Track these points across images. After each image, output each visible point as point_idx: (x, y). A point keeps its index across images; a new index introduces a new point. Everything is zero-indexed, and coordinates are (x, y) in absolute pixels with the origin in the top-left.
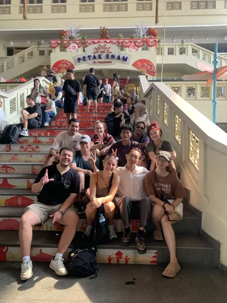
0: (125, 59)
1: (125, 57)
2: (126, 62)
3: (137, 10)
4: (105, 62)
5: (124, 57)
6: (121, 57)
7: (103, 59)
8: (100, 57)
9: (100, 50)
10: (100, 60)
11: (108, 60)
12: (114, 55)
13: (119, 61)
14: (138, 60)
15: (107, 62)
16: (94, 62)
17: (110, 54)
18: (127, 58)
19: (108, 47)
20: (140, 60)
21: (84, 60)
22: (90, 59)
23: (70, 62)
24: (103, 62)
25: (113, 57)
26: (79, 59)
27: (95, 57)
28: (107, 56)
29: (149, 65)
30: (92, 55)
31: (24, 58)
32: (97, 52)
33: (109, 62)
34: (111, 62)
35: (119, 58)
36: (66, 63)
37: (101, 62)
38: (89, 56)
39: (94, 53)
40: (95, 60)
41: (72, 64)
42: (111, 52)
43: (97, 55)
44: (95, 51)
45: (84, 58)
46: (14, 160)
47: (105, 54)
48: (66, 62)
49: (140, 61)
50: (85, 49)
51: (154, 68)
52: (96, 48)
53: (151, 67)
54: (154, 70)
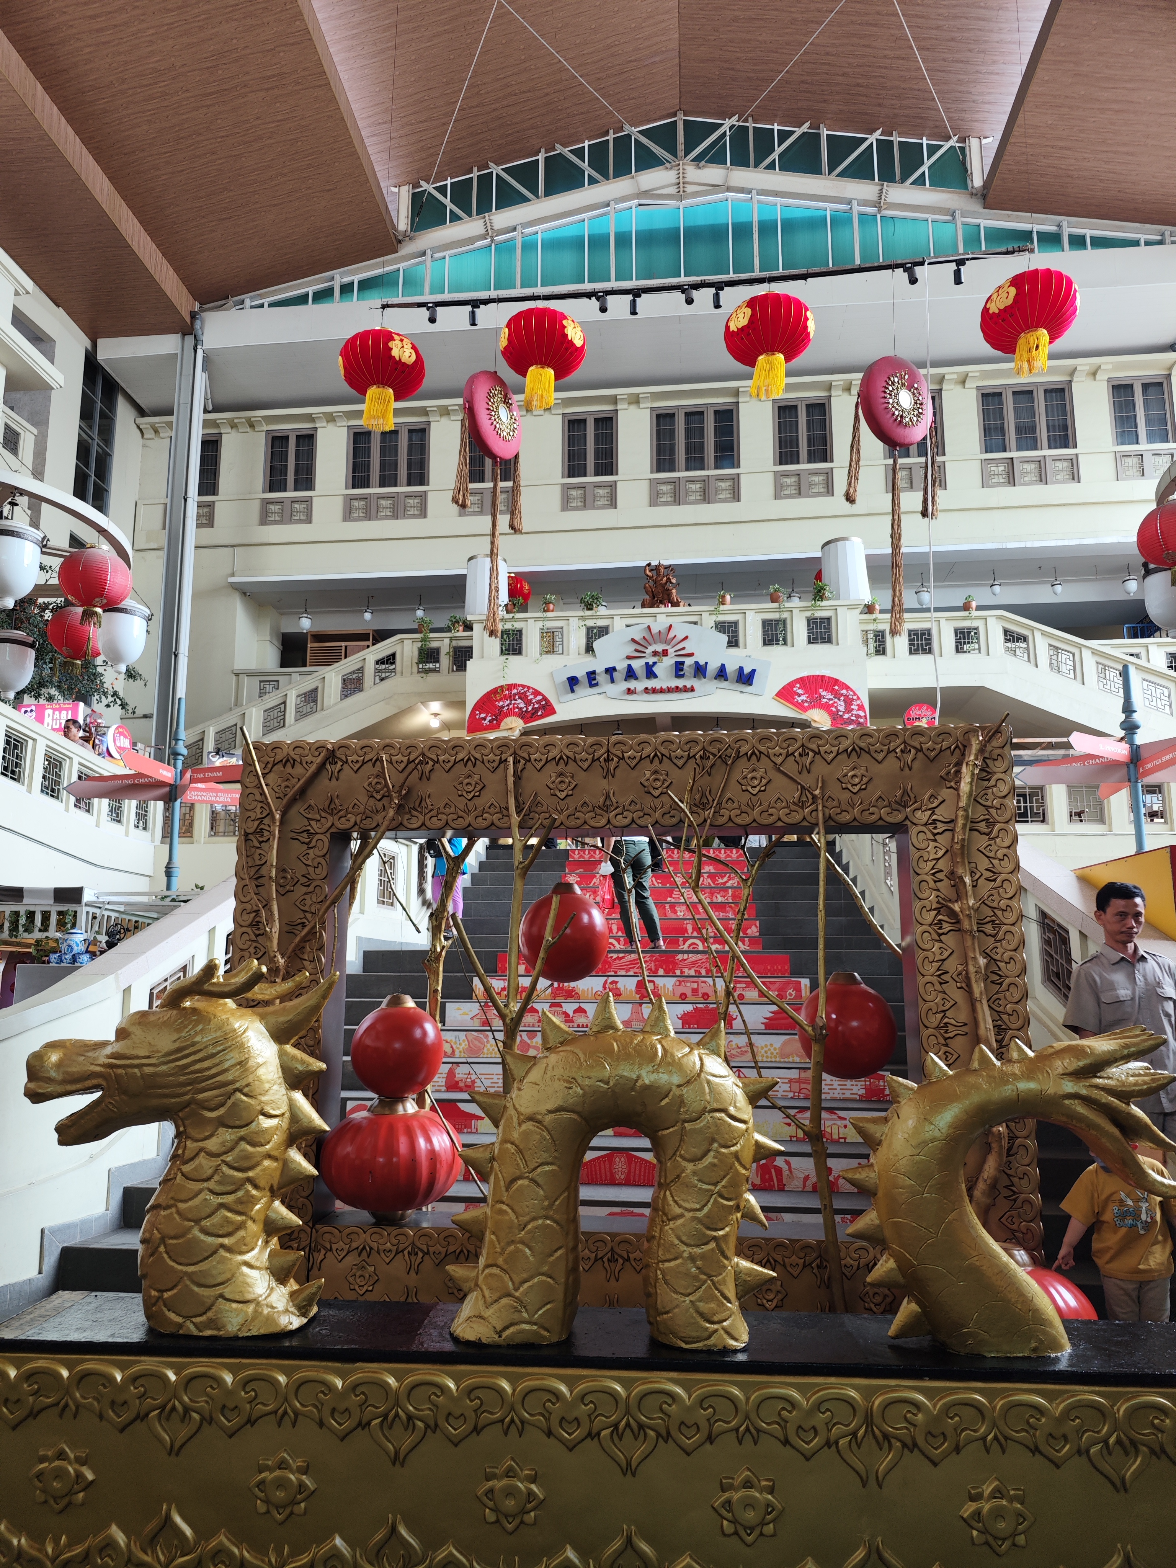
0: (745, 678)
1: (747, 670)
2: (748, 689)
3: (777, 497)
4: (669, 690)
5: (741, 669)
6: (731, 668)
7: (664, 678)
8: (650, 673)
9: (651, 649)
10: (651, 684)
11: (680, 683)
12: (702, 663)
13: (725, 684)
14: (797, 681)
15: (677, 689)
16: (629, 691)
17: (689, 661)
18: (754, 671)
19: (680, 637)
20: (802, 679)
21: (591, 685)
22: (613, 679)
23: (537, 693)
24: (662, 691)
25: (700, 670)
26: (573, 681)
27: (630, 674)
28: (679, 668)
29: (837, 695)
30: (622, 666)
32: (639, 654)
33: (685, 690)
35: (722, 674)
36: (523, 696)
37: (654, 691)
38: (610, 671)
39: (629, 658)
40: (632, 684)
41: (545, 698)
42: (691, 655)
43: (638, 665)
44: (630, 650)
45: (591, 676)
47: (668, 662)
48: (522, 692)
50: (596, 645)
51: (861, 707)
52: (633, 640)
53: (848, 702)
54: (862, 714)
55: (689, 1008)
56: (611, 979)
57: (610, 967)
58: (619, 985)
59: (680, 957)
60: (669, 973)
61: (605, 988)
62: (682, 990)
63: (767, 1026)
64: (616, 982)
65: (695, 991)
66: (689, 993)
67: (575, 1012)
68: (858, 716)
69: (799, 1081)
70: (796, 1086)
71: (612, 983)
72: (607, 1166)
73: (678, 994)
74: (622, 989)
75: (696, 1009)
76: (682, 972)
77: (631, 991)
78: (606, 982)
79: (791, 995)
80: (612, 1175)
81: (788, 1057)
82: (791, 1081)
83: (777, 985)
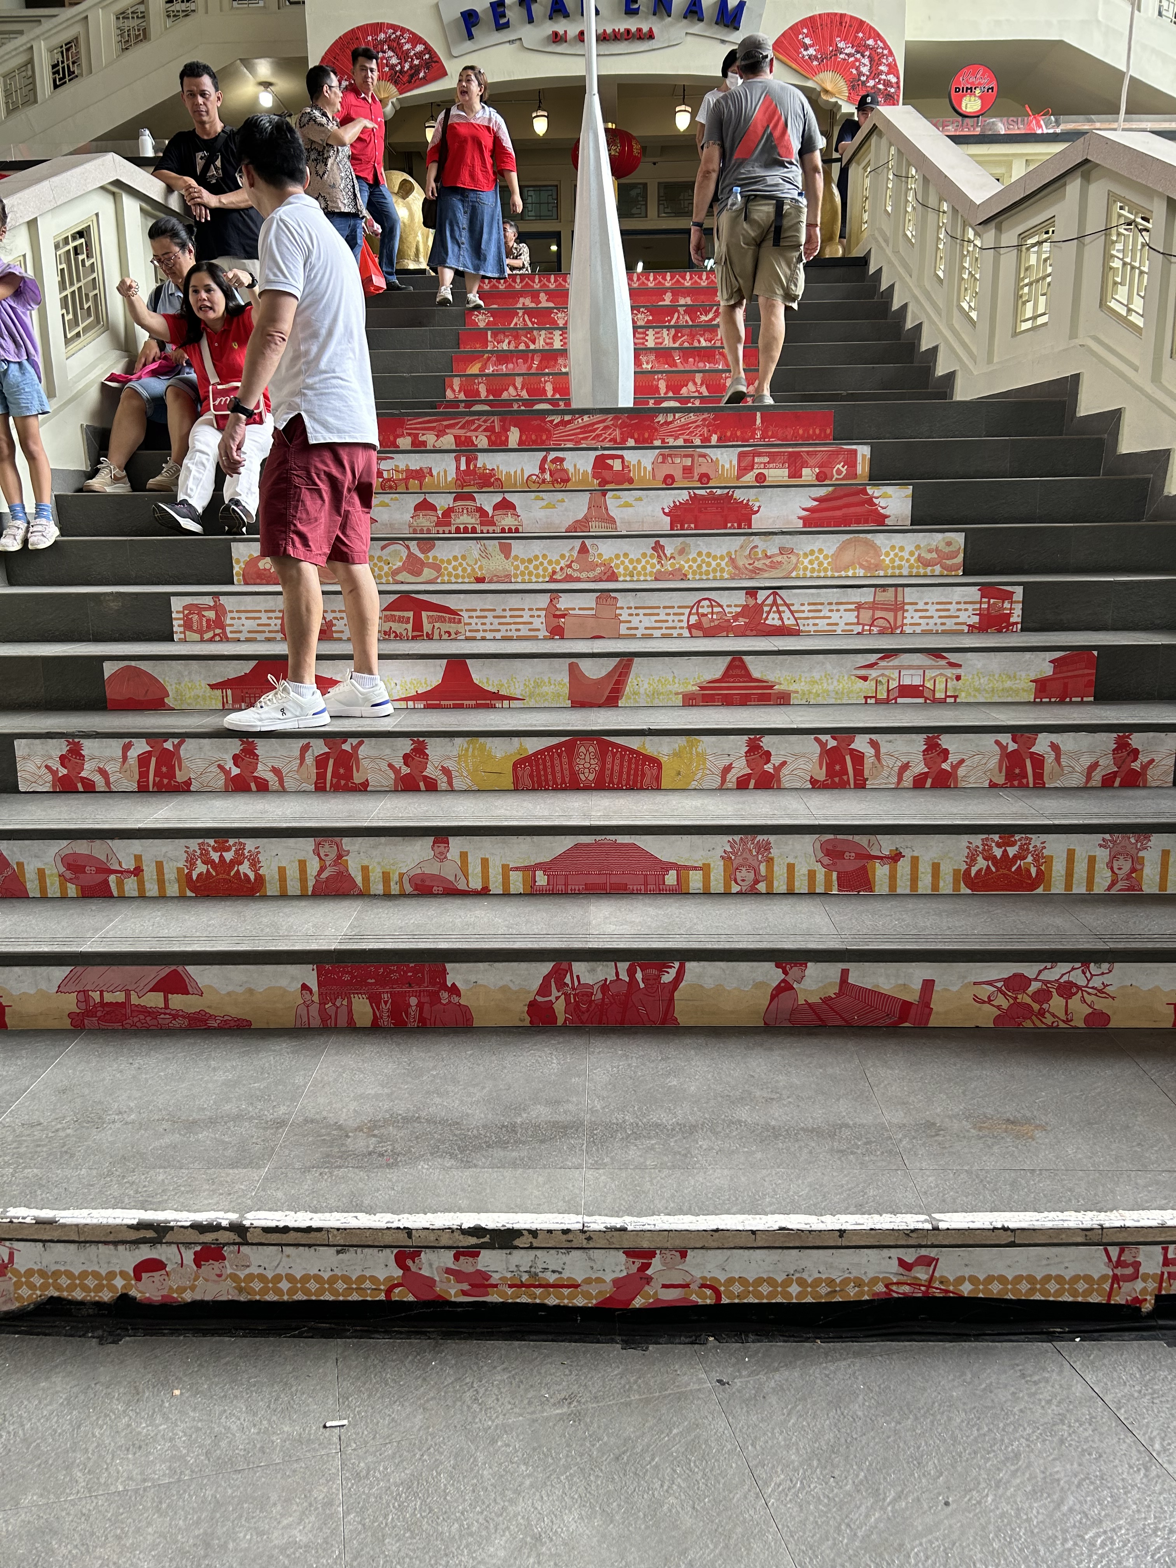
0: (729, 17)
1: (732, 4)
4: (617, 37)
5: (723, 2)
6: (708, 1)
7: (609, 15)
11: (632, 24)
13: (698, 28)
14: (804, 23)
15: (628, 36)
18: (742, 5)
20: (812, 19)
21: (498, 26)
22: (531, 20)
23: (416, 39)
24: (605, 38)
25: (662, 3)
26: (470, 19)
27: (558, 7)
29: (861, 48)
31: (144, 16)
33: (639, 35)
34: (651, 36)
35: (694, 9)
36: (395, 46)
38: (528, 1)
40: (561, 26)
41: (428, 49)
45: (497, 10)
46: (418, 573)
48: (395, 37)
49: (812, 24)
51: (893, 70)
53: (875, 61)
54: (894, 80)
55: (683, 496)
56: (552, 455)
57: (549, 437)
58: (566, 465)
59: (661, 419)
60: (643, 444)
61: (542, 469)
62: (666, 469)
63: (806, 521)
64: (562, 460)
65: (688, 471)
66: (678, 474)
67: (496, 507)
68: (888, 84)
69: (874, 606)
70: (866, 615)
71: (554, 461)
72: (565, 760)
73: (661, 476)
74: (571, 470)
75: (694, 498)
76: (663, 441)
77: (585, 473)
78: (544, 460)
79: (839, 472)
80: (574, 775)
81: (846, 568)
82: (859, 607)
83: (818, 458)
